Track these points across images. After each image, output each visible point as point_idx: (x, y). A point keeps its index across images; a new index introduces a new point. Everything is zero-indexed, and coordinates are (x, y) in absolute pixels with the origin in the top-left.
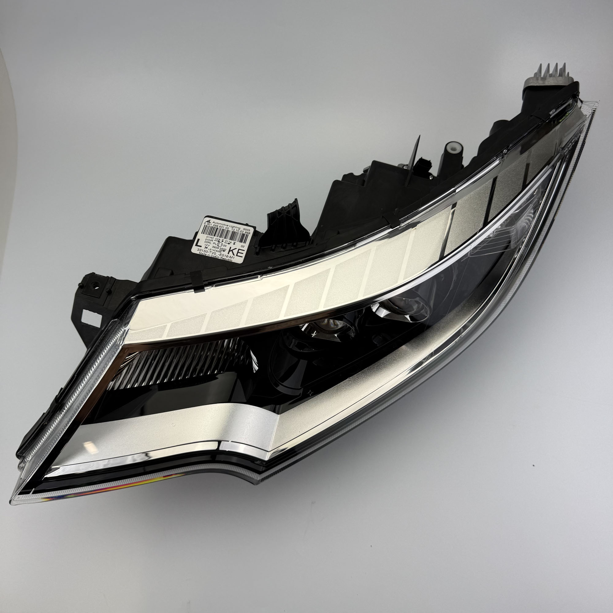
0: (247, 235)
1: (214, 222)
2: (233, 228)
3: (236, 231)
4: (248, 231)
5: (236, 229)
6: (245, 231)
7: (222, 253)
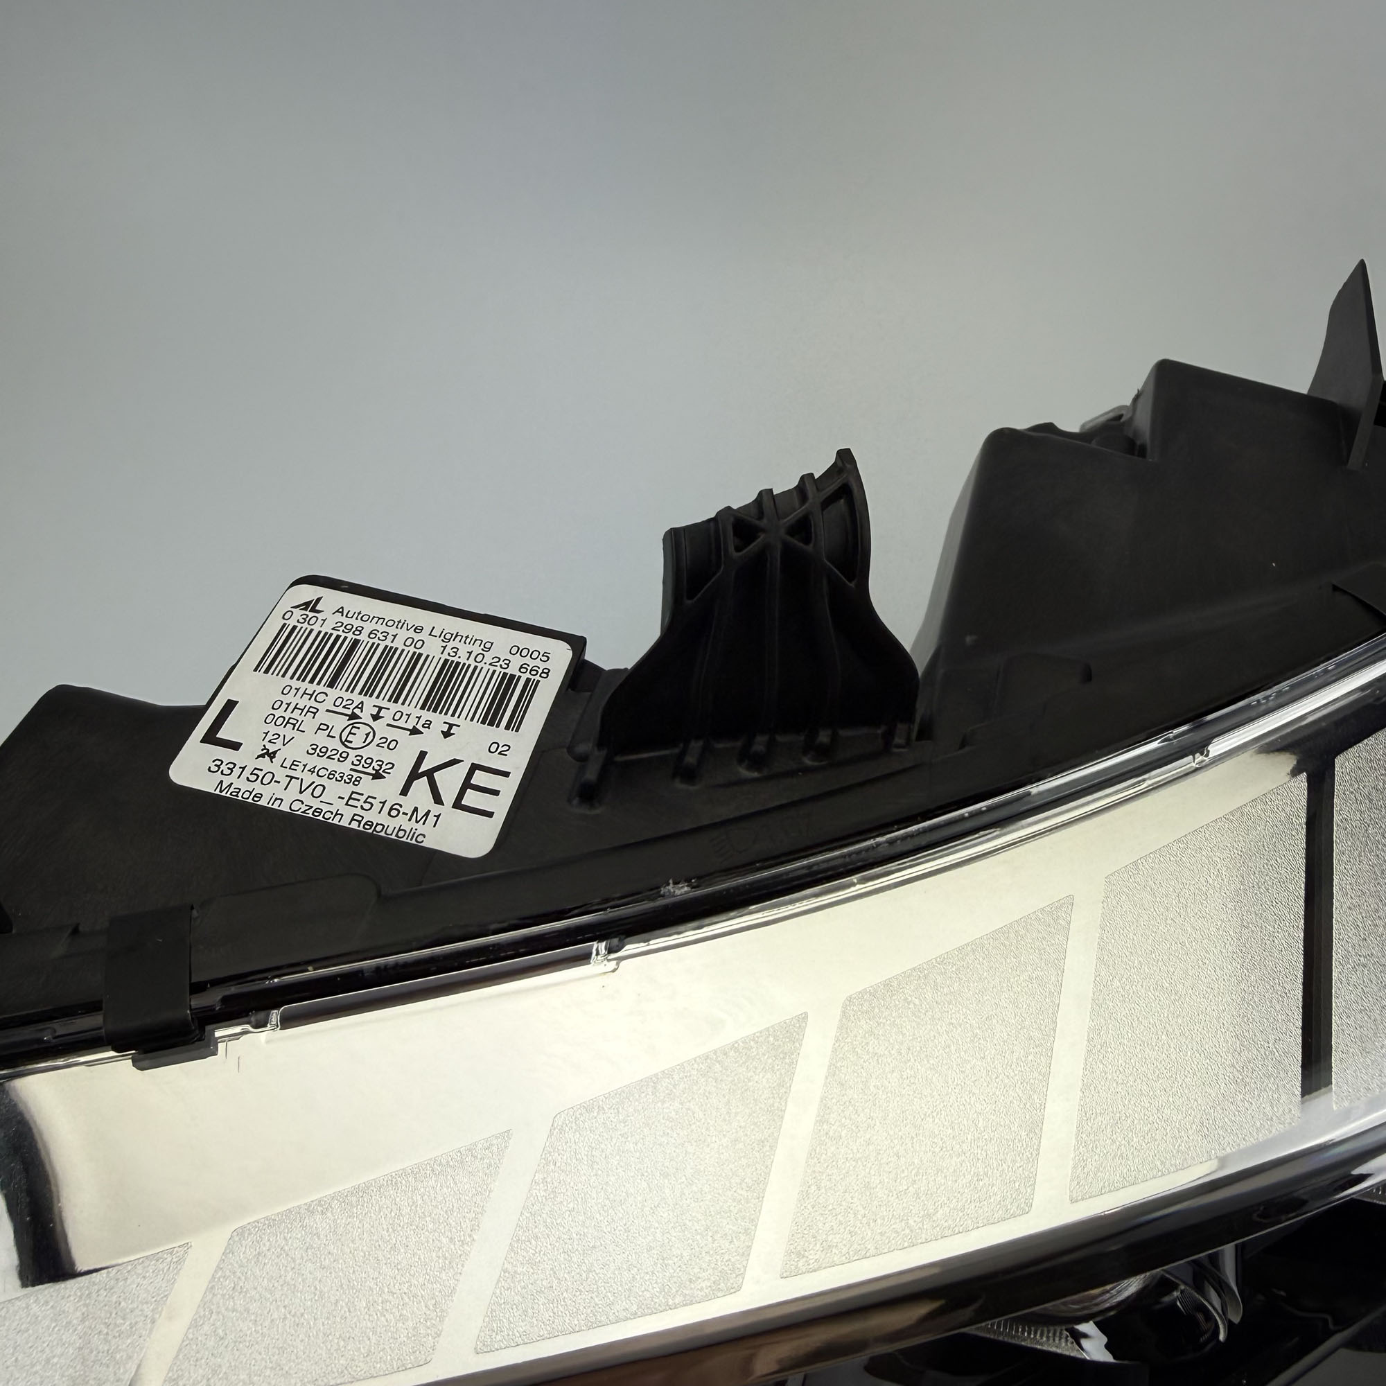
0: (528, 680)
1: (340, 611)
2: (451, 644)
3: (462, 661)
4: (537, 663)
5: (464, 649)
6: (516, 662)
7: (367, 786)
